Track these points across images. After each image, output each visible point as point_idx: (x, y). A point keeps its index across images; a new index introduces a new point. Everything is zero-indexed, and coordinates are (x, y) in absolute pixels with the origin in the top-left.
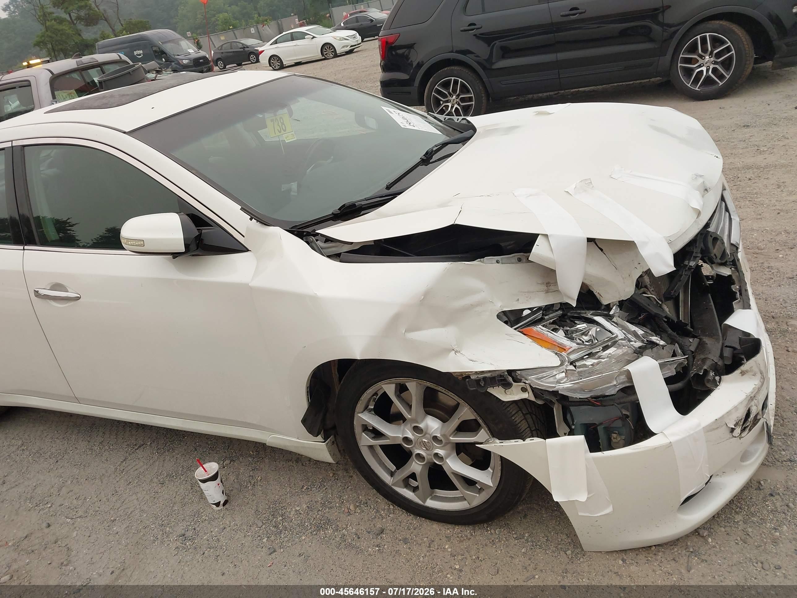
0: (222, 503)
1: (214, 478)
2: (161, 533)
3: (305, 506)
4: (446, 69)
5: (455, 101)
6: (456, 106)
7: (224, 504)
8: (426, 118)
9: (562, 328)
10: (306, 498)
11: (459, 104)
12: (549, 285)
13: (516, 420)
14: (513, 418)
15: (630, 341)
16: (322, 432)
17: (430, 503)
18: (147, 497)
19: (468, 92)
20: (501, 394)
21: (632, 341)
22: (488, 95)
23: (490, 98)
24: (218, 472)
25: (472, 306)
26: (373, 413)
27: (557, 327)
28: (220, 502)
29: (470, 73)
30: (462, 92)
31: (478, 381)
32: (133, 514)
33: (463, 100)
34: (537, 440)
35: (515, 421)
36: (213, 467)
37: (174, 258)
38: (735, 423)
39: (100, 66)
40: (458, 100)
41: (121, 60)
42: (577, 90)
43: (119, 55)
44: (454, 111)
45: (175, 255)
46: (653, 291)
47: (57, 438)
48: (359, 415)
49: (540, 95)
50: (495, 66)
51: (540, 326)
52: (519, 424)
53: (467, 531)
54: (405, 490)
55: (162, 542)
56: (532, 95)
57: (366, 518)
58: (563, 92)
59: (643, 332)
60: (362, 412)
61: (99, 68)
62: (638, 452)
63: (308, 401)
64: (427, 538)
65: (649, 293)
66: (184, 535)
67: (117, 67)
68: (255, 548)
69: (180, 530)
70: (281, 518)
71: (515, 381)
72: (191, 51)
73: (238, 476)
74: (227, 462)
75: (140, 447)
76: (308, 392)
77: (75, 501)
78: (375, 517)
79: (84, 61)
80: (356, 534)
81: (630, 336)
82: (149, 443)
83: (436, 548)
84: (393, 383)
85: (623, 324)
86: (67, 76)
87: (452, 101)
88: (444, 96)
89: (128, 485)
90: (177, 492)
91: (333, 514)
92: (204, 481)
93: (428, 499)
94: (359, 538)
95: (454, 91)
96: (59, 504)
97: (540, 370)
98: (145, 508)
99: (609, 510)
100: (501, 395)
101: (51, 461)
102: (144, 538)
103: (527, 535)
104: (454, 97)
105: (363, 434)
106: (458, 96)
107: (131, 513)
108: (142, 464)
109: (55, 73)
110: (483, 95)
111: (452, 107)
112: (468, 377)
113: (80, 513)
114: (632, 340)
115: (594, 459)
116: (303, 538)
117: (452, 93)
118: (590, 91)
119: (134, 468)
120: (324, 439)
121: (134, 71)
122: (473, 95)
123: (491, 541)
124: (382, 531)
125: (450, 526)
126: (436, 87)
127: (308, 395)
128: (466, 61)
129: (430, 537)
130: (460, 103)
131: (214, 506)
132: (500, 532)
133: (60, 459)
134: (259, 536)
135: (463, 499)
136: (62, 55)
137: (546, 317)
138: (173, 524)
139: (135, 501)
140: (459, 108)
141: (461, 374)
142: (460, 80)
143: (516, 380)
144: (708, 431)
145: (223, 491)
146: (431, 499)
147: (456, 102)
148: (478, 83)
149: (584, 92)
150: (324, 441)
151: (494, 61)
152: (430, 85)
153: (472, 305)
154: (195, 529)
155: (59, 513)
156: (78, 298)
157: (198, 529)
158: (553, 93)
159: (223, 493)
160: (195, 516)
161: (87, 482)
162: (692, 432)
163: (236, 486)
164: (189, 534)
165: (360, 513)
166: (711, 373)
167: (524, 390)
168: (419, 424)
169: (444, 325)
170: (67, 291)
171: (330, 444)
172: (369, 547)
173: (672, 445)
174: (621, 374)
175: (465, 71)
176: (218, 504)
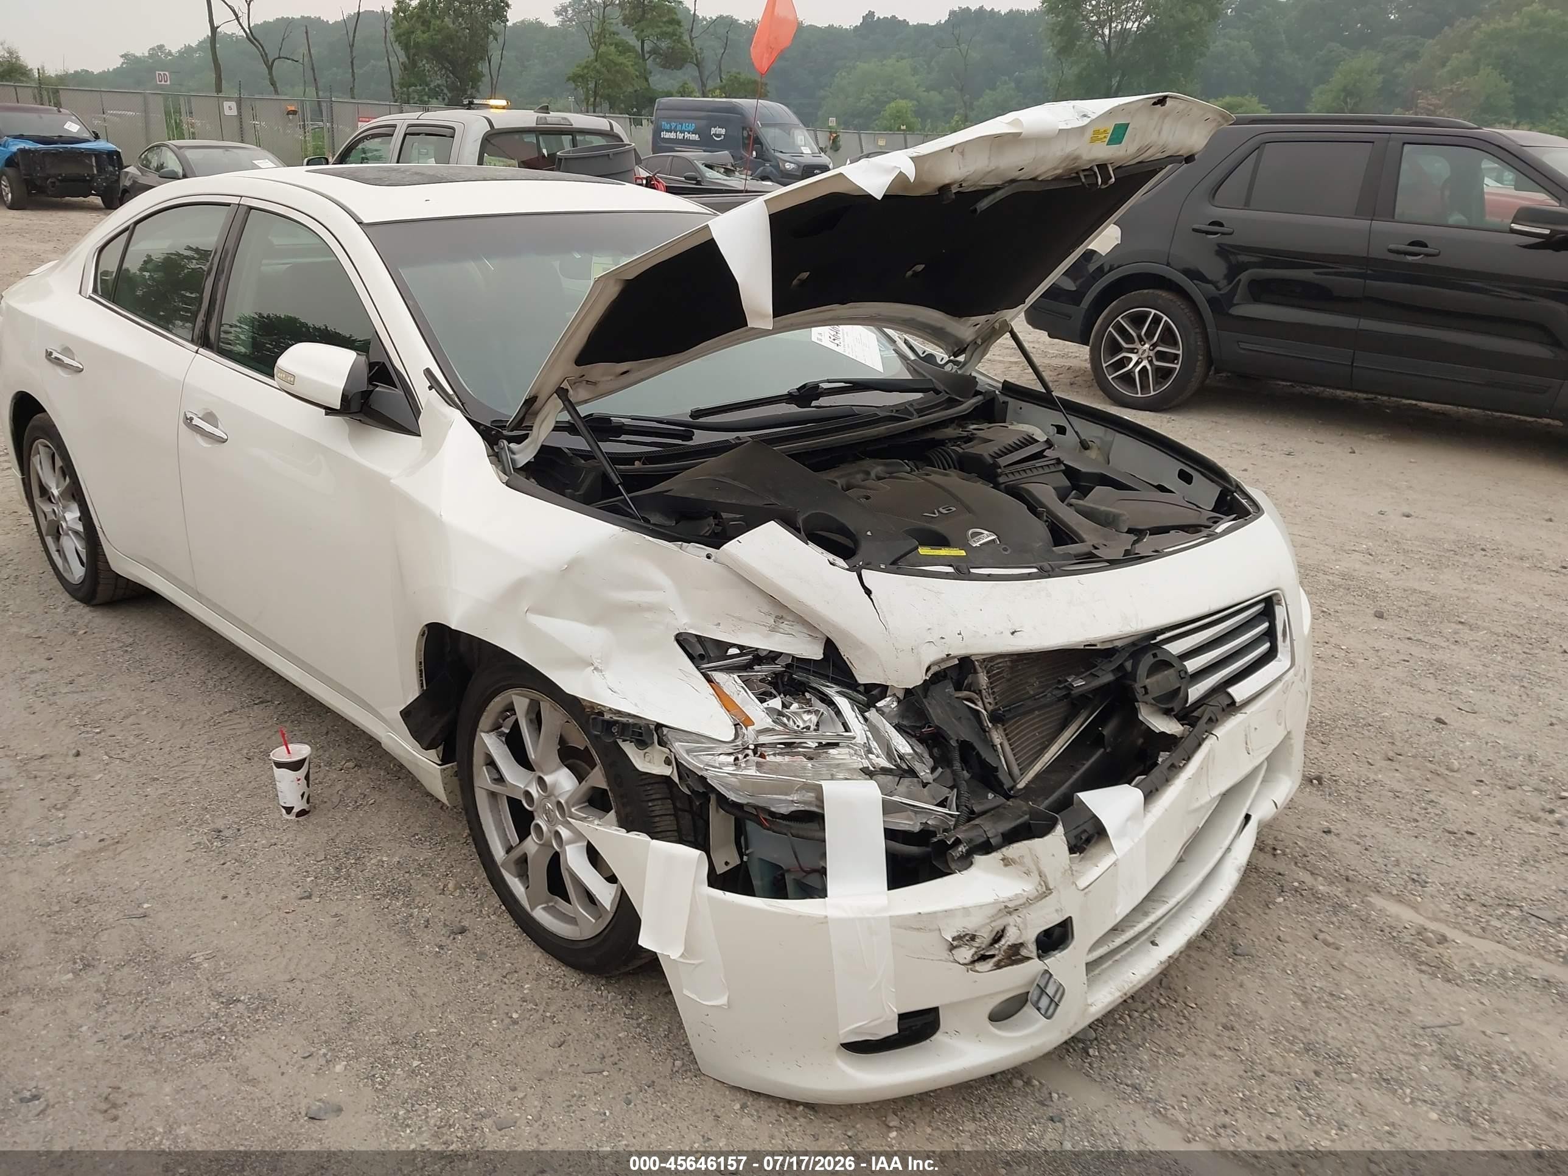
0: (295, 811)
1: (295, 766)
2: (196, 817)
3: (397, 859)
4: (1146, 291)
5: (1146, 355)
6: (1145, 363)
7: (299, 814)
8: (895, 342)
9: (782, 696)
10: (407, 850)
11: (1151, 362)
12: (781, 621)
13: (654, 808)
14: (650, 804)
15: (870, 751)
16: (441, 748)
17: (540, 915)
18: (218, 767)
19: (1175, 344)
20: (639, 757)
21: (872, 753)
22: (1210, 361)
23: (1213, 368)
24: (305, 759)
25: (639, 608)
26: (504, 739)
27: (774, 692)
28: (293, 808)
29: (1186, 311)
30: (1163, 340)
31: (610, 724)
32: (184, 781)
33: (1161, 356)
34: (644, 837)
35: (651, 809)
36: (300, 751)
37: (327, 414)
38: (956, 934)
39: (573, 132)
40: (1152, 354)
41: (611, 133)
42: (1414, 402)
43: (610, 124)
44: (1139, 372)
45: (330, 411)
46: (990, 703)
47: (176, 652)
48: (483, 735)
49: (1338, 392)
50: (1236, 311)
51: (735, 676)
52: (657, 819)
53: (571, 977)
54: (516, 880)
55: (188, 829)
56: (1322, 389)
57: (459, 907)
58: (1385, 398)
59: (911, 751)
60: (488, 732)
61: (571, 137)
62: (775, 913)
63: (422, 686)
64: (513, 964)
65: (980, 703)
66: (220, 831)
67: (599, 141)
68: (289, 883)
69: (220, 824)
70: (353, 861)
71: (660, 744)
72: (806, 150)
73: (348, 788)
74: (351, 764)
75: (262, 702)
76: (421, 671)
77: (131, 739)
78: (471, 911)
79: (549, 120)
80: (428, 921)
81: (874, 745)
82: (277, 703)
83: (512, 981)
84: (525, 696)
85: (879, 725)
86: (517, 137)
87: (1140, 352)
88: (1129, 339)
89: (208, 743)
90: (257, 777)
91: (420, 884)
92: (280, 765)
93: (540, 907)
94: (426, 927)
95: (1150, 334)
96: (110, 734)
97: (695, 737)
98: (204, 780)
99: (723, 1000)
100: (637, 759)
101: (148, 678)
102: (172, 816)
103: (644, 1018)
104: (1147, 346)
105: (484, 768)
106: (1154, 345)
107: (182, 779)
108: (246, 725)
109: (496, 127)
110: (1200, 358)
111: (1137, 363)
112: (601, 714)
113: (126, 755)
114: (875, 751)
115: (710, 898)
116: (358, 897)
117: (1144, 338)
118: (1436, 413)
119: (233, 727)
120: (441, 760)
121: (616, 154)
122: (1180, 352)
123: (591, 1003)
124: (463, 931)
125: (555, 962)
126: (1119, 318)
127: (421, 677)
128: (1186, 288)
129: (516, 965)
130: (1154, 360)
131: (284, 811)
132: (614, 998)
133: (159, 680)
134: (307, 872)
135: (573, 921)
136: (606, 105)
137: (756, 668)
138: (220, 813)
139: (200, 768)
140: (1149, 367)
141: (593, 705)
142: (1165, 318)
143: (662, 743)
144: (899, 927)
145: (304, 793)
146: (544, 909)
147: (1148, 357)
148: (1196, 333)
149: (1426, 410)
150: (440, 763)
151: (1236, 300)
152: (1108, 314)
153: (639, 605)
154: (239, 830)
155: (102, 745)
156: (225, 441)
157: (242, 831)
158: (1365, 396)
159: (302, 796)
160: (253, 814)
161: (165, 720)
162: (868, 915)
163: (336, 799)
164: (227, 833)
165: (455, 898)
166: (962, 846)
167: (668, 762)
168: (546, 774)
169: (594, 621)
170: (217, 427)
171: (448, 772)
172: (428, 944)
173: (827, 922)
174: (806, 787)
175: (1179, 303)
176: (289, 810)
